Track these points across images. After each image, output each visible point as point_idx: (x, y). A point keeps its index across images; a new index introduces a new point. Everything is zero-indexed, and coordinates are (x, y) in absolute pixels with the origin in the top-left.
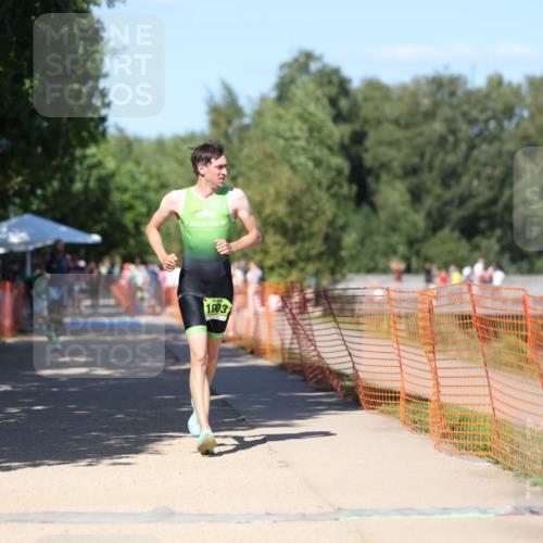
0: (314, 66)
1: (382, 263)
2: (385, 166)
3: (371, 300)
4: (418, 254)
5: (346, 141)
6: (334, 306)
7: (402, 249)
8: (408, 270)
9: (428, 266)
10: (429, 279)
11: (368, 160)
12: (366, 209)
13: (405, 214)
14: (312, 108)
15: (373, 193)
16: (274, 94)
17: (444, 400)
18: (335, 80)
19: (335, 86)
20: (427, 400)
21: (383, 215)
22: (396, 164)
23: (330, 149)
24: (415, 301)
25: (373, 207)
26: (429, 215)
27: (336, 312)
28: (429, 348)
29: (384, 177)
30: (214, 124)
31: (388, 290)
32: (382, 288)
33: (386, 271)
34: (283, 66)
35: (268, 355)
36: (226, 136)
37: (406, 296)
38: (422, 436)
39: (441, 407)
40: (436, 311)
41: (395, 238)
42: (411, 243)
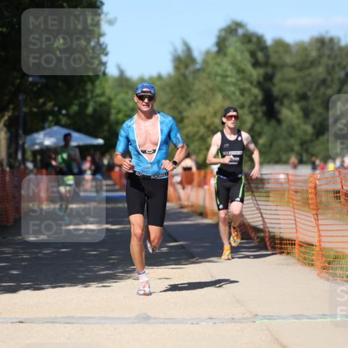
0: (240, 31)
1: (284, 157)
2: (286, 95)
3: (277, 181)
4: (307, 151)
5: (261, 79)
6: (253, 185)
7: (297, 148)
8: (301, 162)
9: (314, 159)
10: (314, 167)
11: (276, 91)
12: (273, 123)
13: (299, 125)
14: (239, 57)
15: (279, 112)
16: (215, 49)
17: (323, 245)
18: (254, 40)
19: (254, 43)
20: (313, 245)
21: (284, 126)
22: (293, 93)
23: (251, 83)
24: (305, 182)
25: (279, 122)
26: (314, 126)
27: (254, 189)
28: (315, 212)
29: (286, 102)
30: (177, 68)
31: (288, 174)
32: (284, 174)
33: (286, 162)
34: (221, 31)
35: (209, 217)
36: (184, 76)
37: (299, 178)
38: (309, 268)
39: (321, 249)
40: (318, 188)
41: (292, 141)
42: (303, 143)
